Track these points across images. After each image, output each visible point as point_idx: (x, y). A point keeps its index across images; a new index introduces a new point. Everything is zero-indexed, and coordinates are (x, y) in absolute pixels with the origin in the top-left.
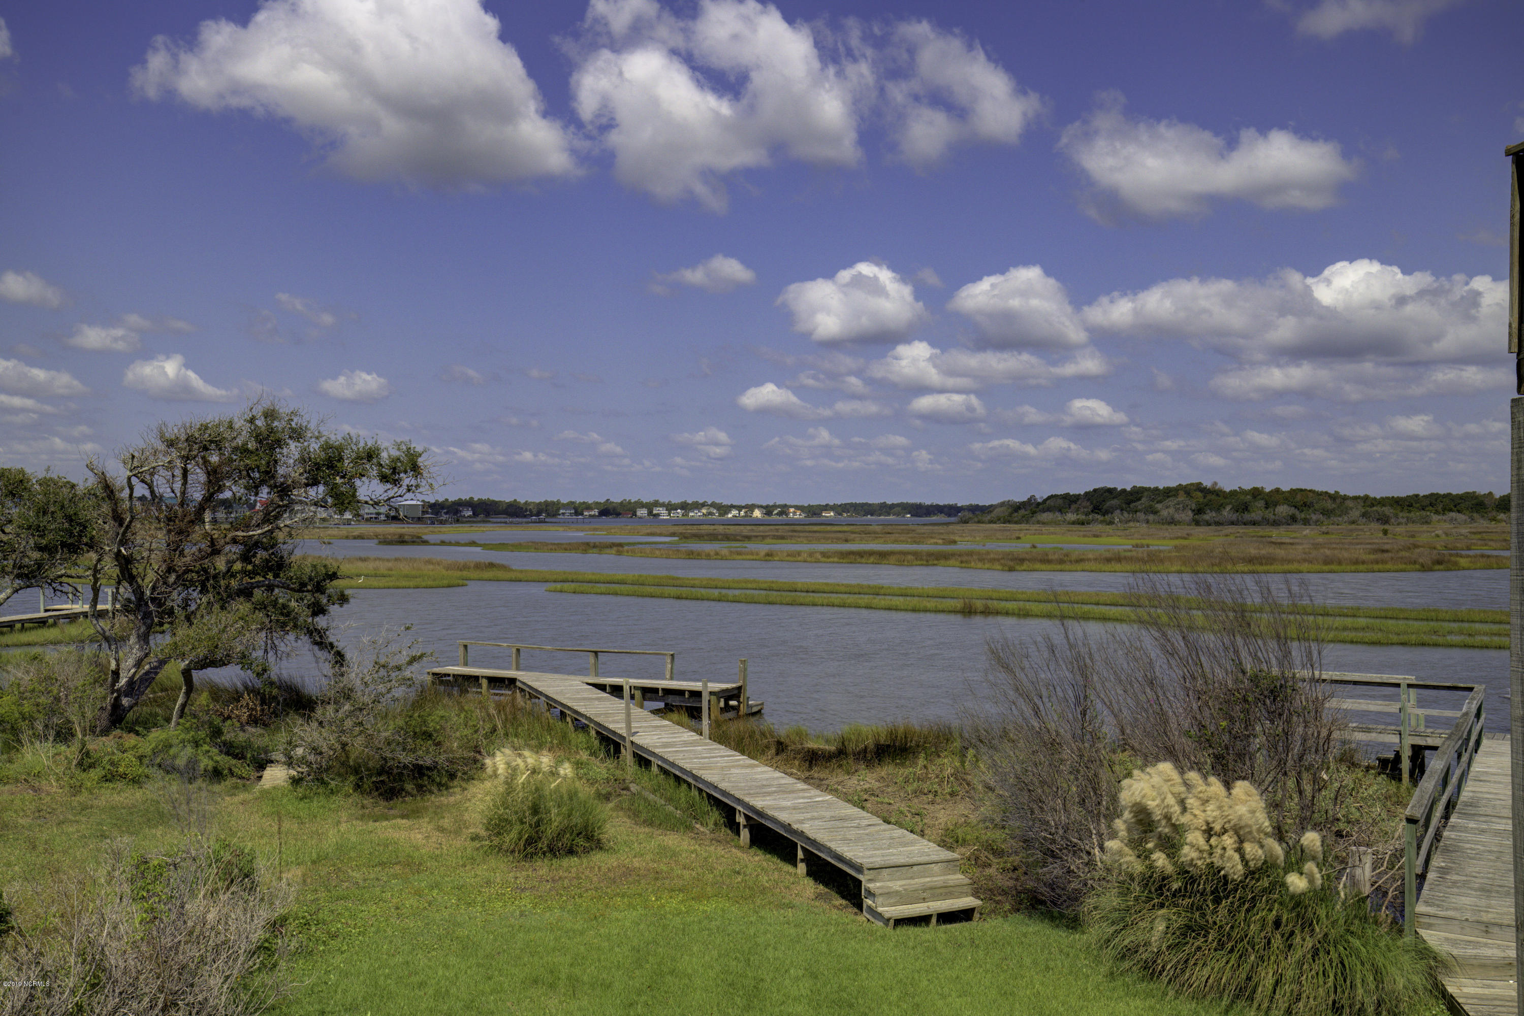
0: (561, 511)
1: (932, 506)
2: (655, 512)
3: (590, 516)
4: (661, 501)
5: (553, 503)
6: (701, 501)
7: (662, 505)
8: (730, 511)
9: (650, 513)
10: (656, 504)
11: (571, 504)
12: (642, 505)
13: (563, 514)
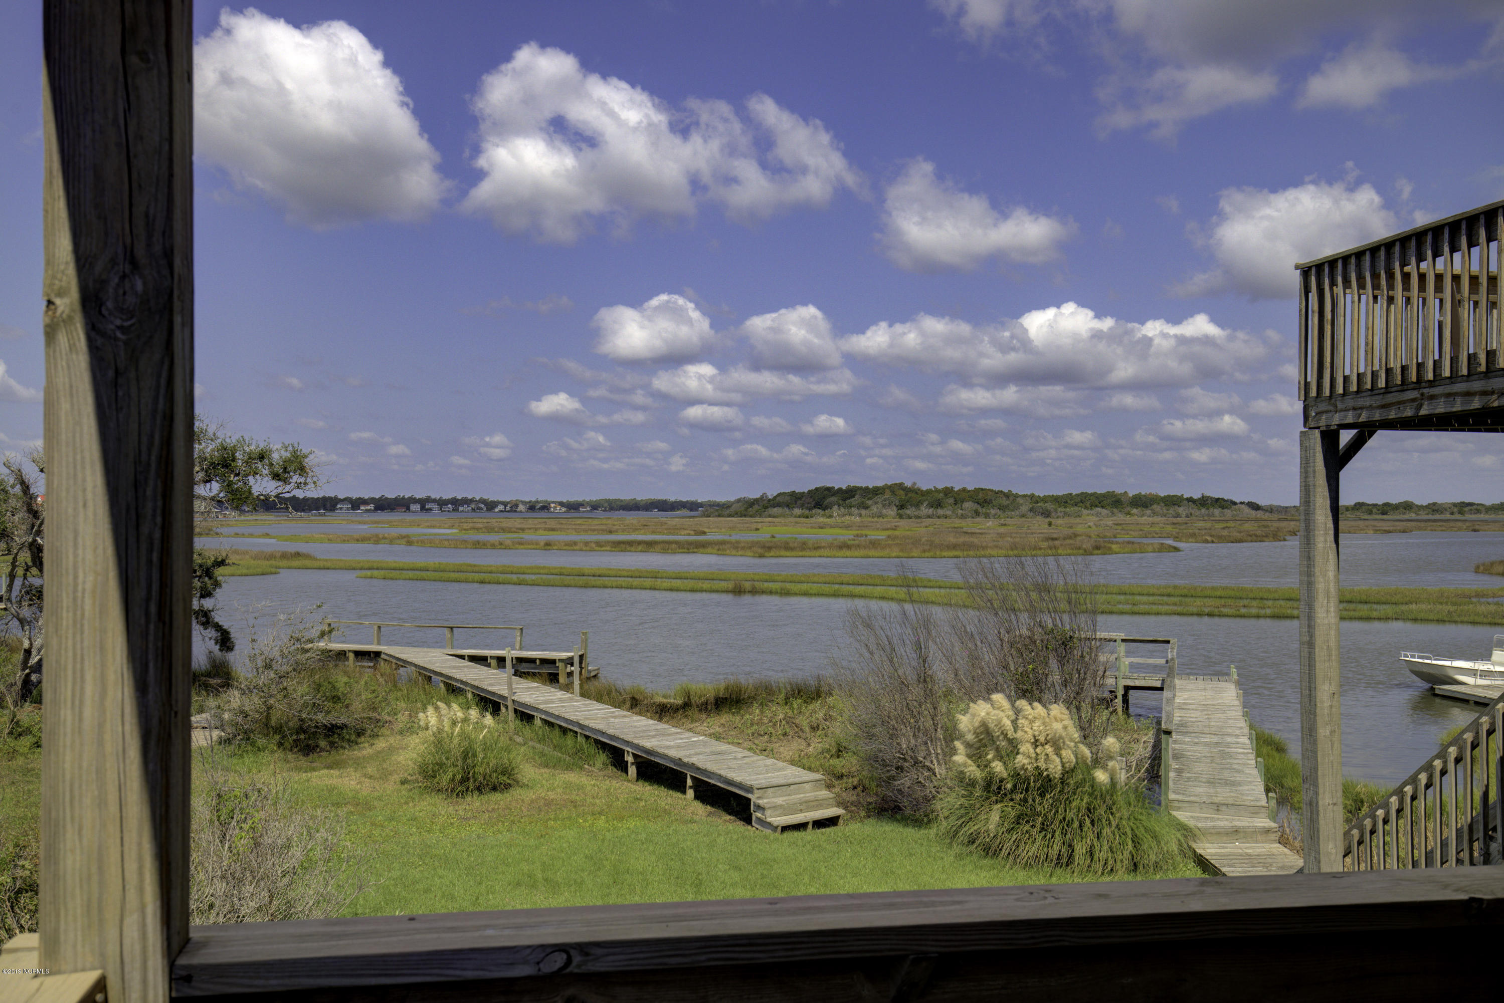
0: (339, 506)
1: (675, 502)
2: (427, 507)
3: (366, 510)
4: (433, 497)
5: (330, 498)
6: (470, 497)
7: (434, 501)
8: (497, 506)
9: (423, 508)
10: (428, 500)
11: (347, 500)
12: (413, 500)
13: (341, 509)
